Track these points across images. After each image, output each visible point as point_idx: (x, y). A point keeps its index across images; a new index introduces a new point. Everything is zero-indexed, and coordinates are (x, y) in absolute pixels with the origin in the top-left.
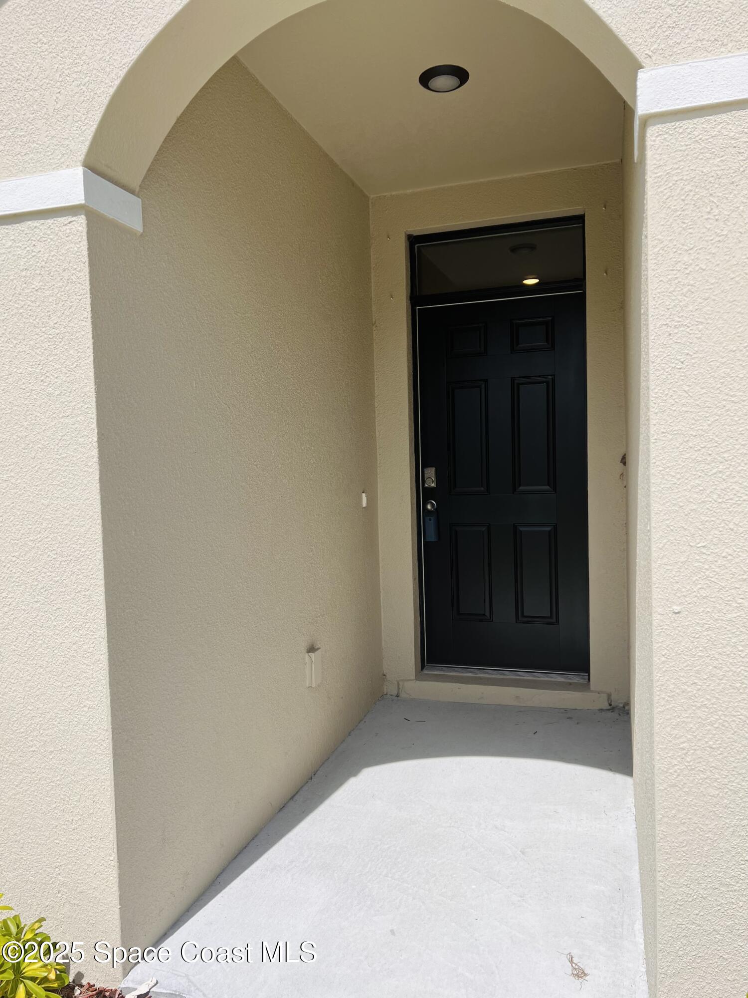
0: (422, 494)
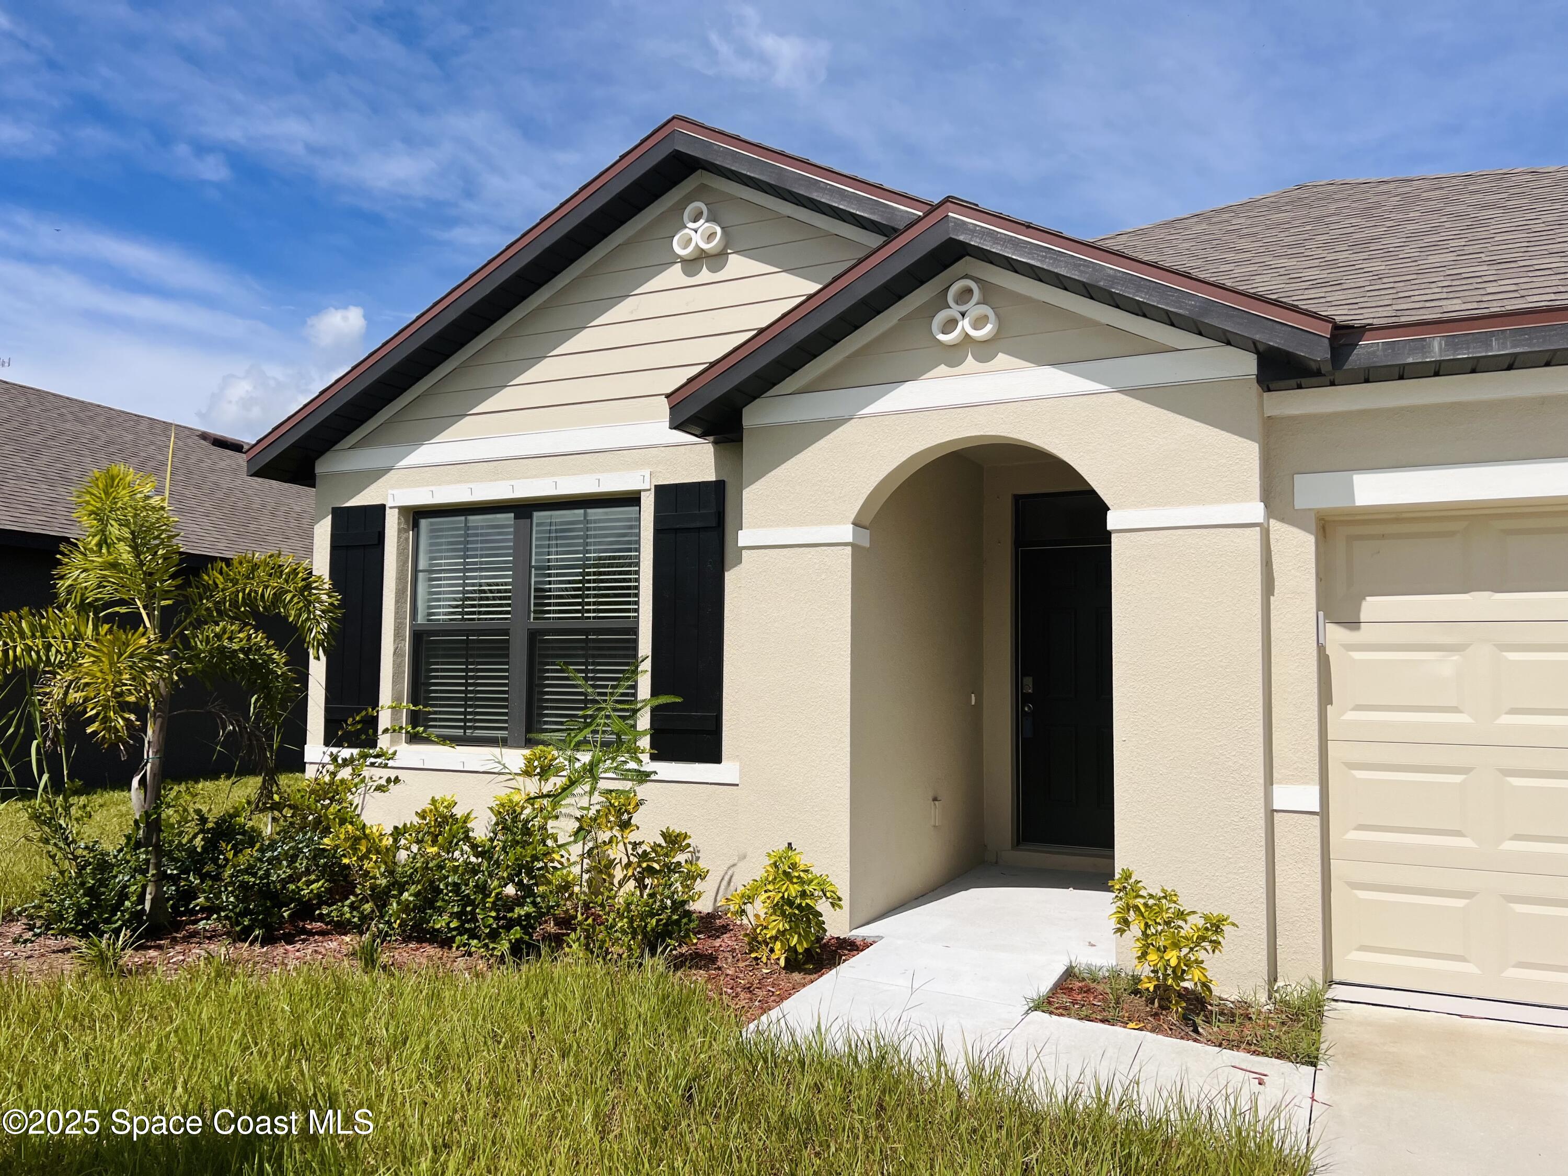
0: (1020, 698)
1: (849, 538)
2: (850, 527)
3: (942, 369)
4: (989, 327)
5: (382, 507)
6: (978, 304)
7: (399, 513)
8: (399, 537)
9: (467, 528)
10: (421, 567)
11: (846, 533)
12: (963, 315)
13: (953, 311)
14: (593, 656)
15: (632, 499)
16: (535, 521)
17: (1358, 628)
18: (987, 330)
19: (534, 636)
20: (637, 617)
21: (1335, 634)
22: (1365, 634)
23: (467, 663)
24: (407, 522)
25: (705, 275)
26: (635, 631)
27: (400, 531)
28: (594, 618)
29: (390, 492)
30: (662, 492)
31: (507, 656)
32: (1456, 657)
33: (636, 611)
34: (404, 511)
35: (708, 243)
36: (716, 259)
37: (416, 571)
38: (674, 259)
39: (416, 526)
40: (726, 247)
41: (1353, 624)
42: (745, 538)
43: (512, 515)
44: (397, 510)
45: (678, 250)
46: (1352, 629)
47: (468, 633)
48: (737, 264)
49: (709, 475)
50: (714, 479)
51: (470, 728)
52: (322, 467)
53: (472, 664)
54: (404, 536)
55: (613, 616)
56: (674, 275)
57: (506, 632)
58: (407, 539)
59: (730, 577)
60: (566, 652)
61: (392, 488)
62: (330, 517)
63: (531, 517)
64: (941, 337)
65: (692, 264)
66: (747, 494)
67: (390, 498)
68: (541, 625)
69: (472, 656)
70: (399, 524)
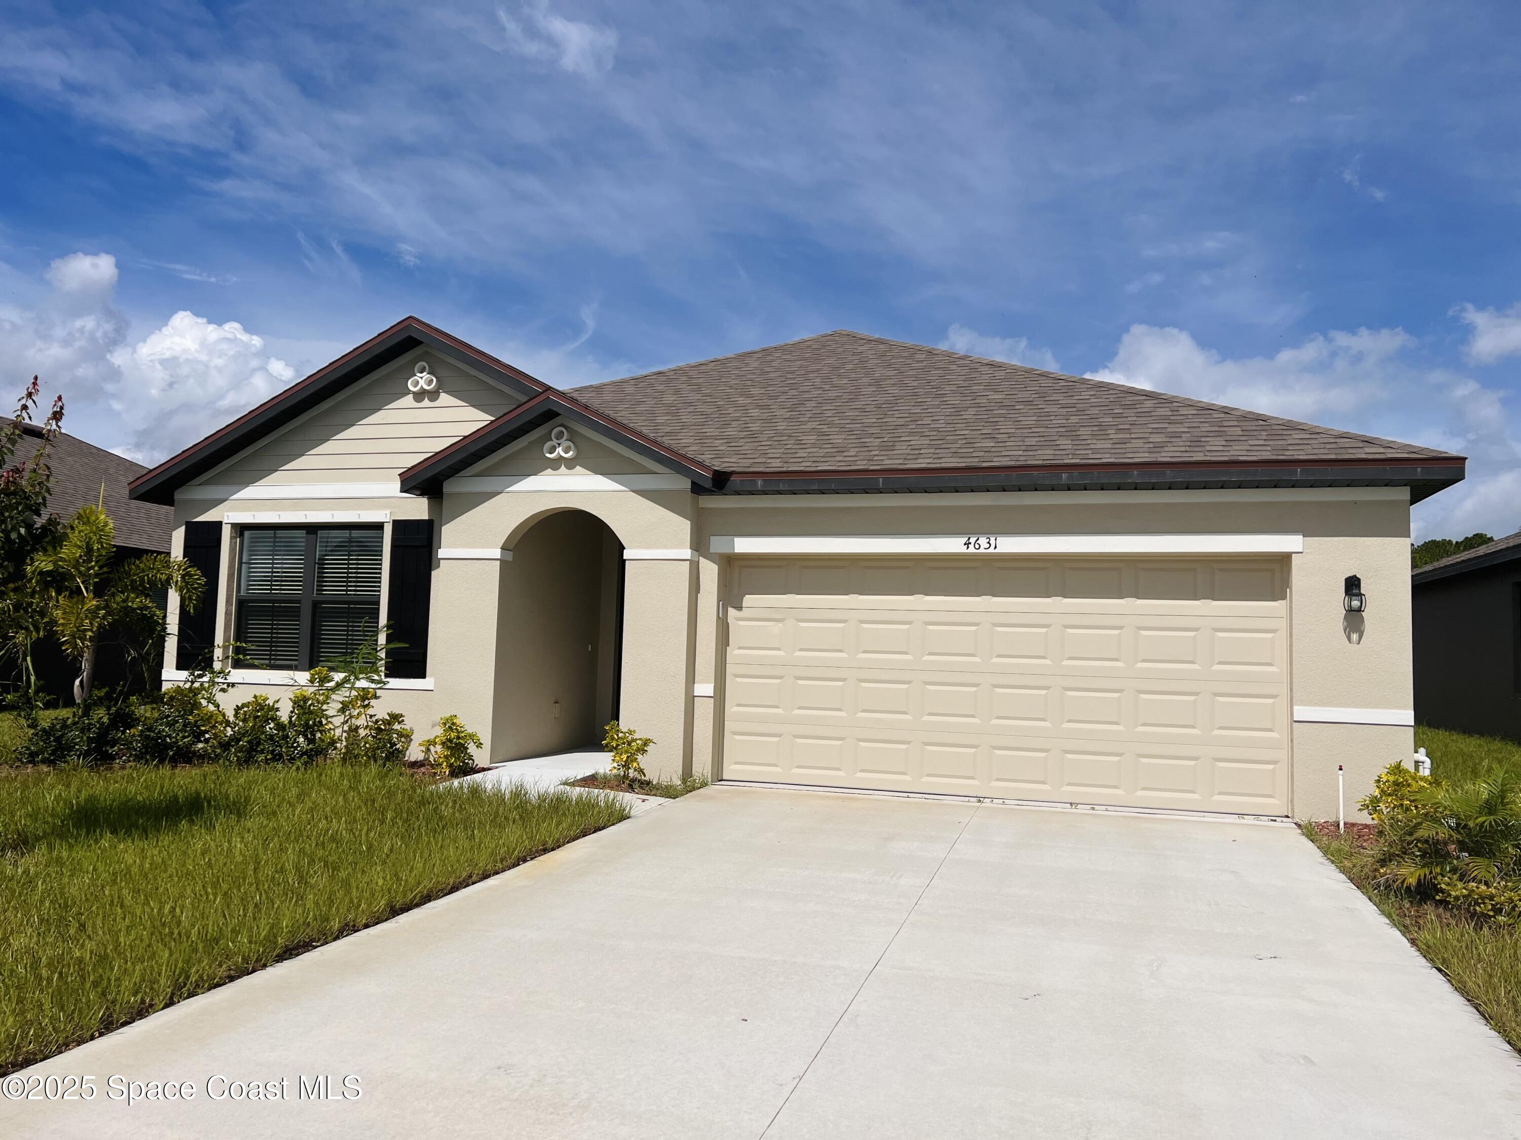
1: (499, 557)
2: (499, 550)
3: (549, 471)
4: (571, 453)
5: (221, 523)
6: (566, 440)
7: (232, 527)
8: (231, 542)
9: (275, 537)
10: (244, 561)
11: (497, 553)
12: (559, 444)
13: (555, 442)
14: (353, 617)
15: (379, 526)
16: (319, 535)
17: (741, 610)
18: (570, 454)
19: (316, 605)
20: (379, 595)
21: (732, 612)
22: (744, 613)
23: (272, 620)
24: (236, 532)
25: (426, 402)
26: (378, 603)
27: (231, 538)
28: (354, 595)
29: (226, 514)
30: (396, 524)
31: (299, 616)
32: (780, 625)
33: (379, 591)
34: (234, 526)
35: (429, 386)
36: (433, 395)
37: (241, 563)
38: (409, 392)
39: (241, 535)
40: (439, 389)
41: (739, 608)
42: (442, 553)
43: (305, 531)
44: (230, 525)
45: (411, 388)
46: (739, 610)
47: (274, 601)
48: (445, 399)
49: (425, 516)
50: (427, 518)
51: (273, 659)
52: (179, 495)
53: (276, 620)
54: (234, 541)
55: (364, 592)
56: (408, 400)
57: (298, 602)
58: (236, 543)
59: (434, 573)
60: (335, 614)
61: (227, 511)
62: (184, 527)
63: (316, 534)
64: (548, 455)
65: (420, 396)
66: (445, 529)
67: (226, 517)
68: (321, 598)
69: (276, 616)
70: (231, 533)
